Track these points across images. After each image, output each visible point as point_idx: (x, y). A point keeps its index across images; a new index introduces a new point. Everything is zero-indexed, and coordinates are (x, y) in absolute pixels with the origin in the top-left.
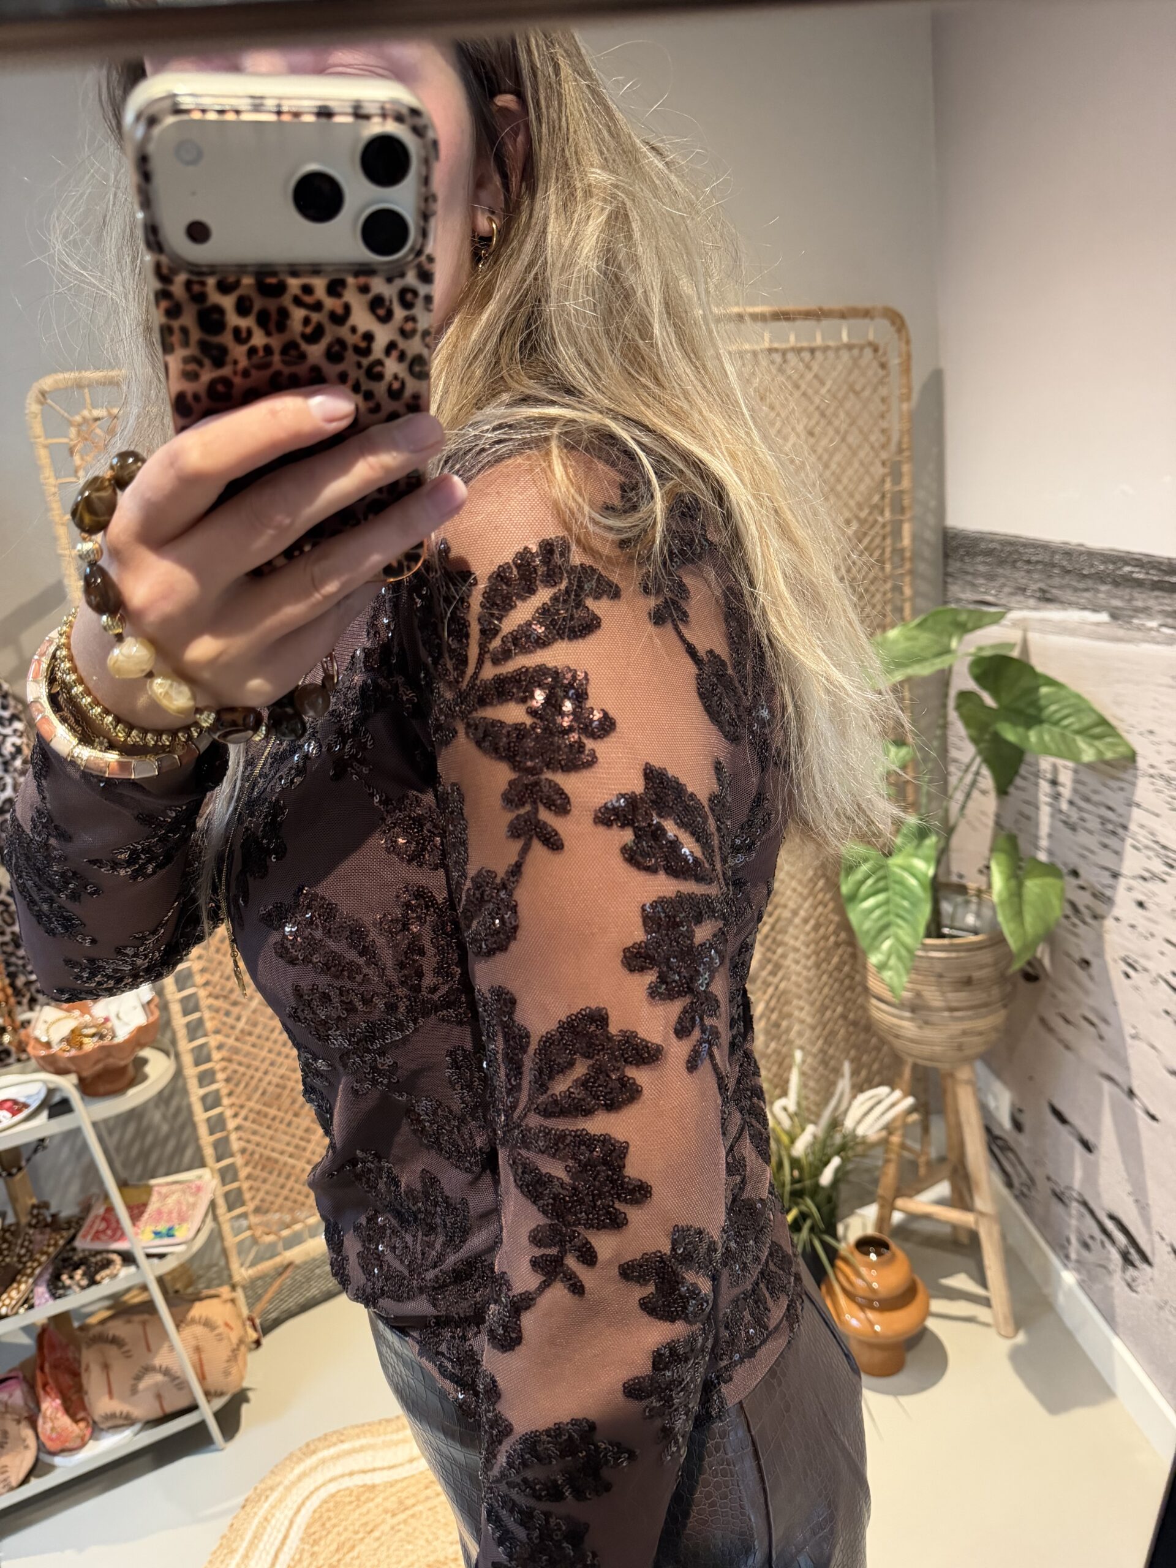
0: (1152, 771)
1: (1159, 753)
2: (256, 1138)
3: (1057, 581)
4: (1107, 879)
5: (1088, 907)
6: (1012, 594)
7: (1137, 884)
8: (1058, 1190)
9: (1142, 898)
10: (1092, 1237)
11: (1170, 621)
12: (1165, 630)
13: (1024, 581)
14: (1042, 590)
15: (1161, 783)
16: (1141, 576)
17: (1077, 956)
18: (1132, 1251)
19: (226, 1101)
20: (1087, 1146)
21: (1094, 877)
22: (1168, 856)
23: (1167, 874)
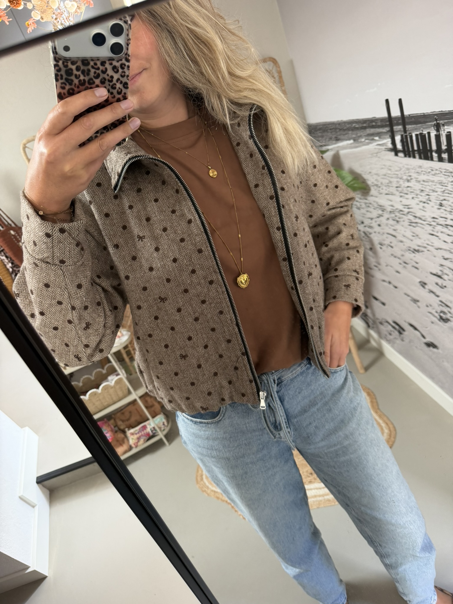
0: (373, 184)
3: (339, 133)
4: (370, 221)
5: (368, 232)
6: (329, 141)
7: (377, 219)
9: (378, 223)
10: (391, 331)
11: (367, 138)
12: (367, 141)
13: (331, 136)
14: (336, 137)
15: (375, 187)
16: (357, 126)
20: (384, 304)
21: (367, 222)
22: (382, 208)
23: (383, 214)
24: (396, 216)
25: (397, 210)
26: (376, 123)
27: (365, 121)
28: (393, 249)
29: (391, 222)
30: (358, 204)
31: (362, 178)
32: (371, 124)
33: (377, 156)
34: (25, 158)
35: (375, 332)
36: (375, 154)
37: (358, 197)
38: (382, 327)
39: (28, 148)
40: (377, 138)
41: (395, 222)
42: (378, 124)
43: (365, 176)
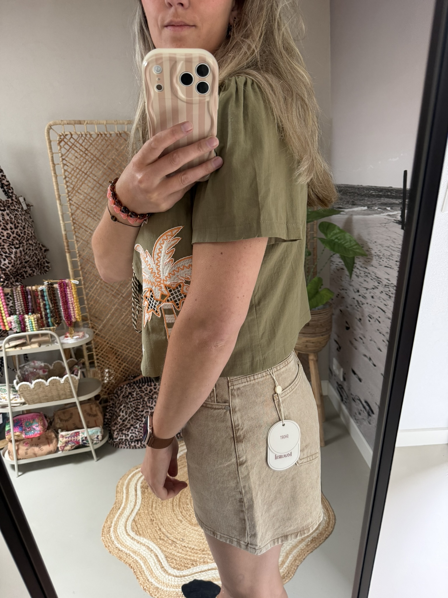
0: (375, 254)
1: (377, 248)
2: (103, 363)
3: (356, 198)
4: (365, 291)
5: (361, 301)
6: (346, 204)
7: (372, 291)
8: (353, 397)
9: (372, 294)
10: (361, 410)
11: (380, 206)
12: (379, 210)
13: (349, 199)
14: (353, 202)
15: (377, 257)
16: (374, 193)
17: (358, 318)
18: (370, 411)
19: (94, 350)
20: (360, 380)
21: (362, 291)
22: (378, 280)
23: (378, 286)
24: (390, 291)
25: (392, 285)
26: (391, 193)
27: (381, 189)
28: (380, 325)
29: (384, 296)
30: (358, 271)
31: (368, 246)
32: (387, 194)
33: (385, 226)
34: (46, 138)
35: (347, 407)
36: (384, 224)
37: (359, 264)
38: (353, 404)
39: (53, 129)
40: (389, 209)
41: (388, 296)
42: (393, 194)
43: (371, 245)
